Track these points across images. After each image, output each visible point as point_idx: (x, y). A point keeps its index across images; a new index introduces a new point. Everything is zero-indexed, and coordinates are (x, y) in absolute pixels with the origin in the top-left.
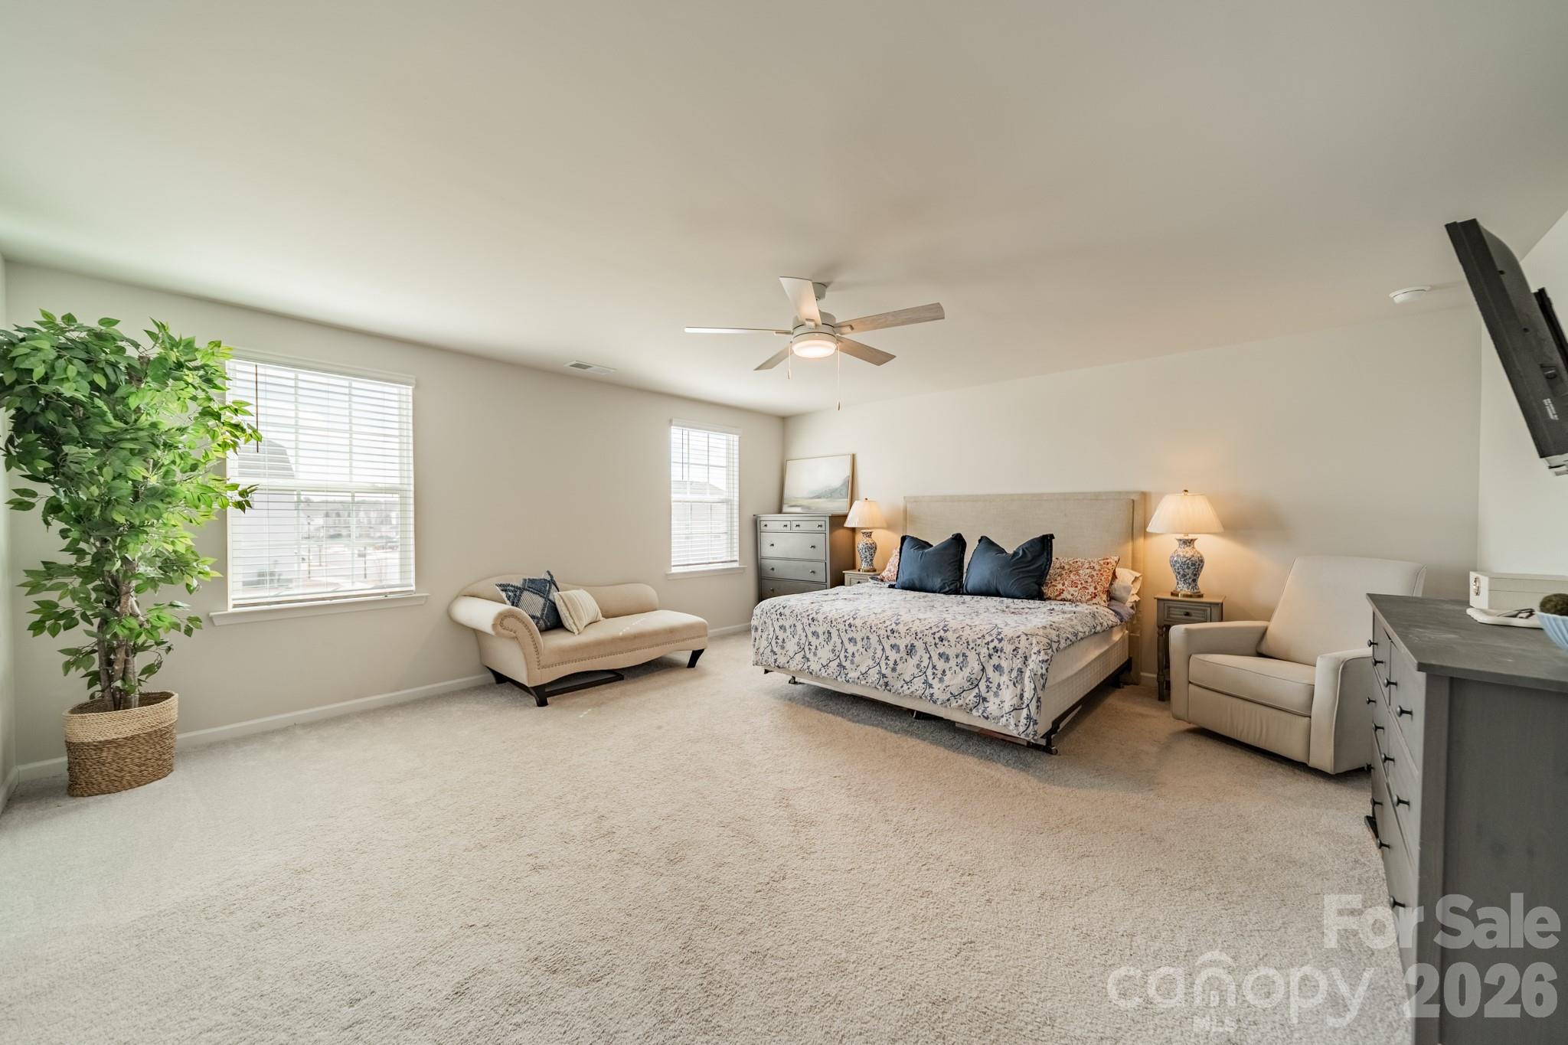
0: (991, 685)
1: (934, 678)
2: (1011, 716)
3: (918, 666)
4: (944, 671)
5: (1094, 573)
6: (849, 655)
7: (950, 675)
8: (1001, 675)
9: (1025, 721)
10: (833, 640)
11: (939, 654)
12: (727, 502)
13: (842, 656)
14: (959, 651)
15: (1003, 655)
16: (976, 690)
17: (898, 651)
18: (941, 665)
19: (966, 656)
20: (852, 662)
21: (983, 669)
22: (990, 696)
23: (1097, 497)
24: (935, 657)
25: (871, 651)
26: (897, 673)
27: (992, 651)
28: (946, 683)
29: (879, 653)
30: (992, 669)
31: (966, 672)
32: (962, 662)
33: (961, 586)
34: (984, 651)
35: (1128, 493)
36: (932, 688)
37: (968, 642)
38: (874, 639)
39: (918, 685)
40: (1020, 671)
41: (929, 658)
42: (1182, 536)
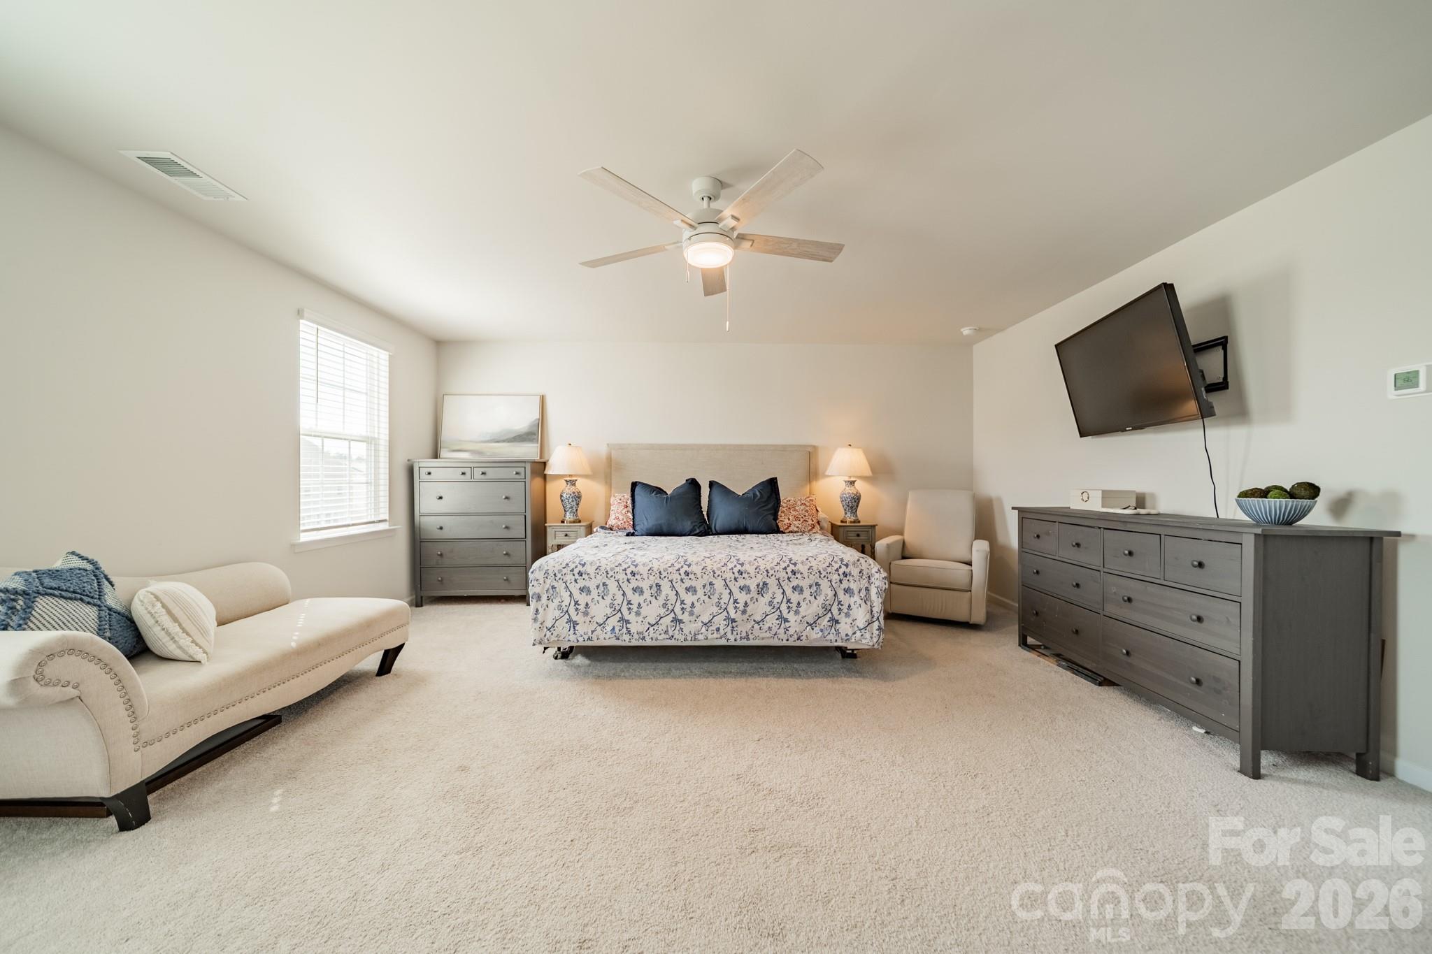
0: (842, 607)
1: (789, 612)
2: (867, 631)
3: (770, 603)
4: (799, 603)
5: (808, 508)
6: (688, 607)
7: (805, 605)
8: (850, 596)
9: (877, 632)
10: (664, 593)
11: (793, 587)
12: (369, 441)
13: (678, 609)
14: (812, 582)
15: (851, 579)
16: (829, 615)
17: (749, 591)
18: (795, 597)
19: (819, 585)
20: (691, 614)
21: (835, 595)
22: (841, 618)
23: (784, 449)
24: (789, 591)
25: (715, 599)
26: (747, 615)
27: (842, 577)
28: (802, 614)
29: (726, 597)
30: (843, 592)
31: (821, 599)
32: (816, 591)
33: (709, 527)
34: (835, 577)
35: (805, 446)
36: (789, 622)
37: (819, 572)
38: (719, 584)
39: (772, 621)
40: (867, 589)
41: (783, 593)
42: (847, 479)
